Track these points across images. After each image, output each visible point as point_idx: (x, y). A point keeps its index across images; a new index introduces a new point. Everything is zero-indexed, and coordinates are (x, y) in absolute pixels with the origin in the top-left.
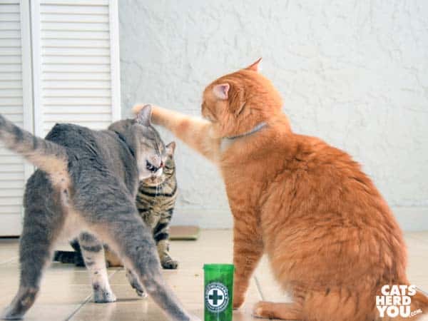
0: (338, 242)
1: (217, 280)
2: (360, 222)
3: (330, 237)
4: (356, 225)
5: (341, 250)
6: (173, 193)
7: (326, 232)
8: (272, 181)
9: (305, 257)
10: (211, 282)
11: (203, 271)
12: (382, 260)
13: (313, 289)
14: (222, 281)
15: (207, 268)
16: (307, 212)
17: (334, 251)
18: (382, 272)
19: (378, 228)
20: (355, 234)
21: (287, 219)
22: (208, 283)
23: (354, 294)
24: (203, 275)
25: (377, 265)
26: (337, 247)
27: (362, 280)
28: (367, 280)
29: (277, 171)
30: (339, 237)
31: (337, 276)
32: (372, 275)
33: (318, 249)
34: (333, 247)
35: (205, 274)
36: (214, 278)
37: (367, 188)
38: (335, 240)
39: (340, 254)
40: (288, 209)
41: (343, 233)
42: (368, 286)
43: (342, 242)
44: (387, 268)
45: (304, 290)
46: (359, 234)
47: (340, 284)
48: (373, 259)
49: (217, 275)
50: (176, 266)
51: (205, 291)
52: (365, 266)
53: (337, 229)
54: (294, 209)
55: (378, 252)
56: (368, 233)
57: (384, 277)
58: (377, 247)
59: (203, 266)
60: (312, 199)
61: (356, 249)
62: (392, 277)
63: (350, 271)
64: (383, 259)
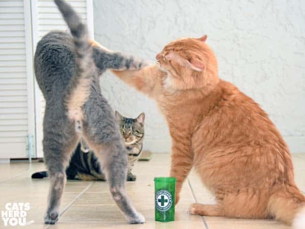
0: (245, 156)
1: (163, 189)
2: (262, 141)
3: (239, 152)
4: (259, 144)
5: (247, 160)
6: (139, 153)
7: (237, 150)
8: (206, 115)
9: (221, 166)
10: (160, 190)
11: (154, 182)
12: (276, 167)
13: (228, 191)
14: (167, 189)
15: (157, 180)
16: (225, 137)
17: (242, 162)
18: (277, 175)
19: (274, 145)
20: (257, 150)
21: (211, 142)
22: (157, 191)
23: (257, 192)
24: (154, 185)
25: (273, 170)
26: (245, 159)
27: (263, 181)
28: (266, 182)
29: (210, 108)
30: (246, 152)
31: (244, 180)
32: (270, 178)
33: (230, 160)
34: (241, 159)
35: (155, 184)
36: (162, 187)
37: (267, 120)
38: (243, 155)
39: (246, 164)
40: (213, 134)
41: (249, 150)
42: (267, 186)
43: (248, 156)
44: (281, 173)
45: (223, 192)
46: (260, 150)
47: (247, 185)
48: (270, 166)
49: (164, 185)
50: (135, 179)
51: (156, 197)
52: (264, 171)
53: (245, 148)
54: (217, 134)
55: (273, 162)
56: (267, 149)
57: (278, 179)
58: (273, 158)
59: (154, 179)
60: (229, 127)
61: (258, 159)
62: (284, 179)
63: (254, 175)
64: (278, 166)
